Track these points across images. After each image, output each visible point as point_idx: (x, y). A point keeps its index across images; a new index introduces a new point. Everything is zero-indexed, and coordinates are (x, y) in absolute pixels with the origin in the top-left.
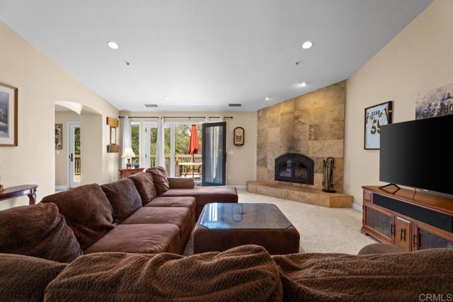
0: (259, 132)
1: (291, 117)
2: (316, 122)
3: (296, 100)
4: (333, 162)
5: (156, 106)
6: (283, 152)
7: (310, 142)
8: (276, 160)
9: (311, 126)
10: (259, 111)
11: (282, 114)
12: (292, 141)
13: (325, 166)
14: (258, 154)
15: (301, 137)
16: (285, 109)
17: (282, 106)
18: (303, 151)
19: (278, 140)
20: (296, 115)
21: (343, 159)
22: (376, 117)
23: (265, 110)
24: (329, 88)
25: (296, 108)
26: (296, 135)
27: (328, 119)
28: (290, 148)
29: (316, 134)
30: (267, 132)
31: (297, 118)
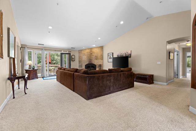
0: (79, 57)
1: (90, 53)
2: (97, 55)
3: (91, 49)
4: (101, 65)
5: (43, 45)
6: (87, 63)
7: (95, 61)
8: (85, 65)
9: (95, 56)
10: (79, 50)
11: (87, 52)
12: (90, 60)
13: (99, 66)
14: (79, 64)
15: (93, 59)
16: (88, 51)
17: (87, 50)
18: (93, 63)
19: (86, 59)
20: (91, 53)
21: (103, 64)
22: (110, 55)
23: (81, 50)
24: (99, 47)
25: (91, 51)
26: (91, 58)
27: (99, 55)
28: (89, 62)
29: (97, 58)
30: (82, 57)
31: (91, 54)
